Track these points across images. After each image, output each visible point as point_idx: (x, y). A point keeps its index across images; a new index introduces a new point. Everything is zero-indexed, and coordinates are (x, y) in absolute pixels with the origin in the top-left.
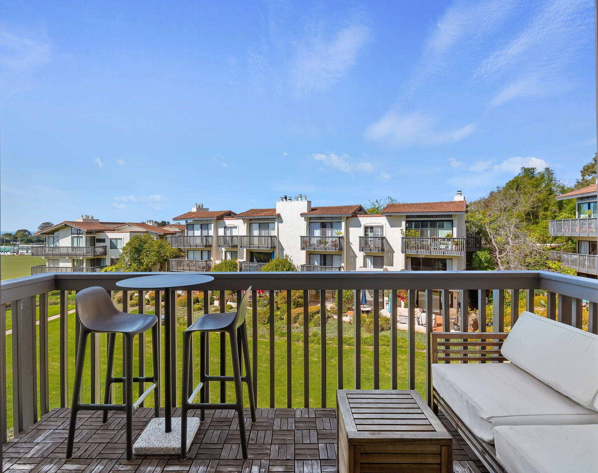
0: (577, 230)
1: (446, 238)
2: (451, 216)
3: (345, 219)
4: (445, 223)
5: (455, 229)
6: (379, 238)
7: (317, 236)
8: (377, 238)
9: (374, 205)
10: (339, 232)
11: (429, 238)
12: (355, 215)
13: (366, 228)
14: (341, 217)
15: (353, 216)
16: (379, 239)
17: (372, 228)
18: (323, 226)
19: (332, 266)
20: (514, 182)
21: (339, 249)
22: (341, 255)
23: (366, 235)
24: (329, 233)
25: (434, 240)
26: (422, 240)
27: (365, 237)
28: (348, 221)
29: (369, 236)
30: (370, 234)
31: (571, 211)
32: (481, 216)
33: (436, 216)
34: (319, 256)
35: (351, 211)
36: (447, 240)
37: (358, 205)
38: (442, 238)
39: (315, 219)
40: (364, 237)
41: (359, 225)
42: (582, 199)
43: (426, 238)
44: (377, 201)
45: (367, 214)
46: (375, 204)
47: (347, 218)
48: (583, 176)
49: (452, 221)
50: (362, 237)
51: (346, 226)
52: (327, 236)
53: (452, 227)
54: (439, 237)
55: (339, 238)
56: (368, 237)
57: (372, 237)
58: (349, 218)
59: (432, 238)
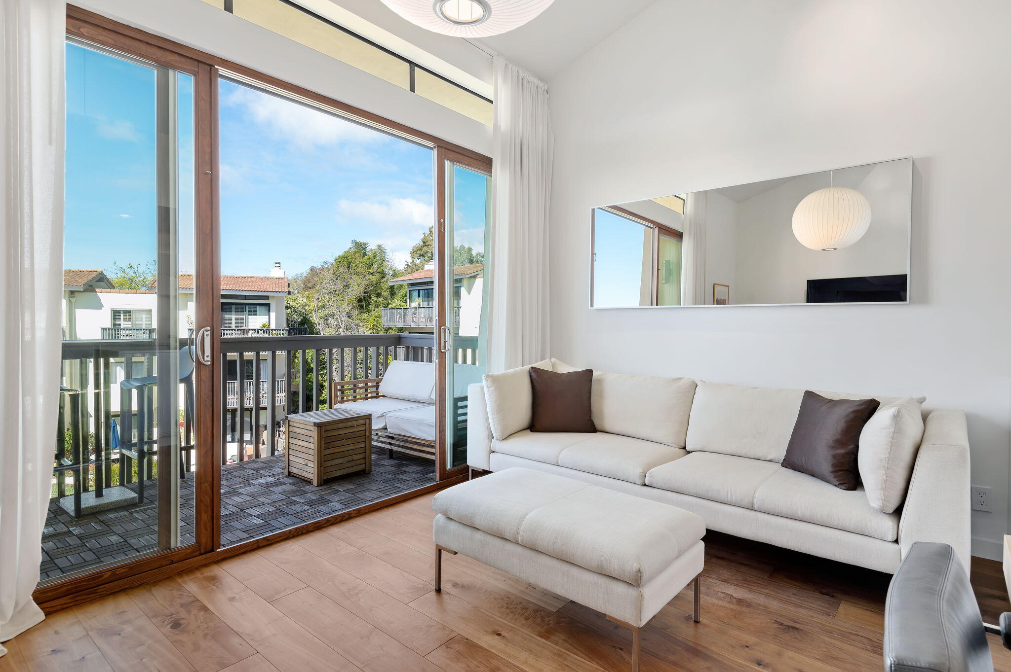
1: (261, 330)
2: (267, 298)
3: (67, 295)
4: (258, 307)
5: (273, 316)
6: (144, 330)
8: (141, 330)
9: (124, 272)
11: (235, 330)
12: (90, 288)
13: (116, 314)
15: (85, 291)
16: (144, 333)
17: (128, 312)
20: (344, 258)
23: (115, 325)
25: (244, 332)
26: (224, 333)
27: (115, 329)
28: (73, 300)
29: (122, 327)
30: (124, 324)
32: (305, 300)
33: (245, 297)
35: (83, 281)
37: (95, 270)
38: (255, 330)
40: (112, 329)
41: (99, 307)
42: (412, 285)
43: (230, 330)
44: (131, 267)
45: (114, 287)
46: (128, 271)
47: (72, 294)
49: (269, 305)
50: (109, 329)
51: (68, 307)
53: (269, 311)
54: (250, 327)
56: (118, 329)
57: (131, 329)
58: (76, 294)
59: (241, 330)
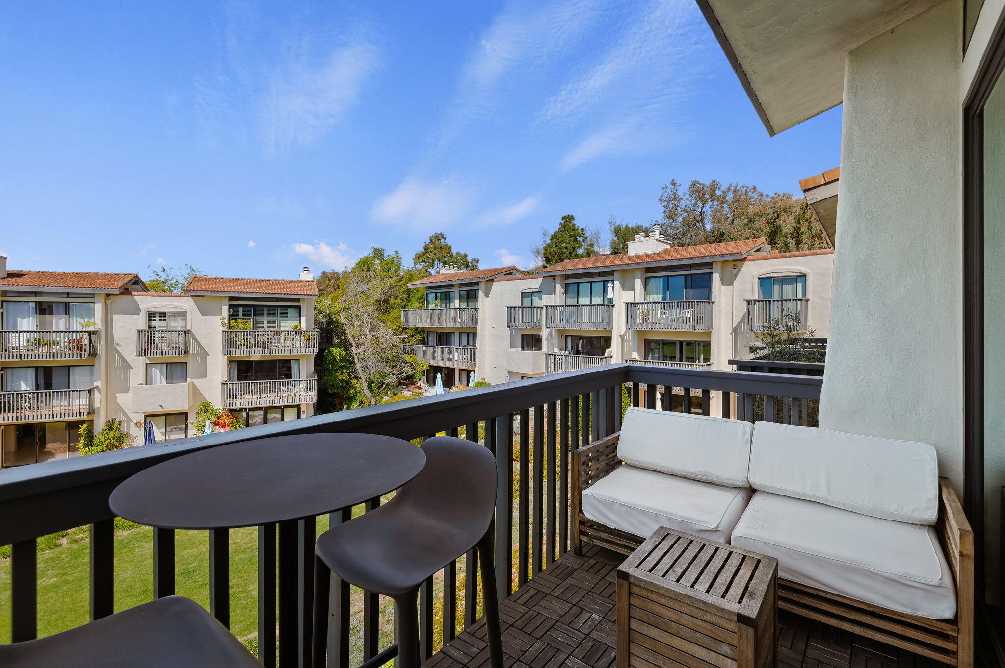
0: (428, 322)
1: (293, 331)
2: (298, 300)
3: (103, 298)
4: (289, 310)
5: (303, 319)
6: (179, 331)
7: (26, 329)
8: (176, 331)
9: (157, 275)
10: (88, 321)
11: (268, 331)
12: (125, 291)
13: (151, 316)
14: (94, 294)
15: (121, 293)
16: (179, 335)
17: (163, 315)
18: (44, 309)
19: (69, 388)
20: (364, 263)
21: (89, 355)
22: (94, 365)
23: (150, 327)
24: (59, 322)
25: (277, 334)
26: (255, 334)
27: (151, 332)
28: (109, 302)
29: (157, 329)
30: (157, 325)
31: (419, 300)
32: (330, 303)
33: (277, 300)
34: (31, 373)
35: (118, 284)
36: (294, 333)
37: (131, 273)
38: (288, 331)
39: (16, 295)
40: (148, 331)
41: (137, 311)
42: (429, 288)
43: (263, 332)
44: (164, 270)
45: (148, 290)
46: (161, 274)
47: (108, 296)
48: (415, 264)
49: (299, 308)
50: (145, 331)
51: (104, 311)
52: (55, 329)
53: (300, 316)
54: (282, 329)
55: (90, 333)
56: (154, 331)
57: (166, 331)
58: (111, 296)
59: (274, 331)
